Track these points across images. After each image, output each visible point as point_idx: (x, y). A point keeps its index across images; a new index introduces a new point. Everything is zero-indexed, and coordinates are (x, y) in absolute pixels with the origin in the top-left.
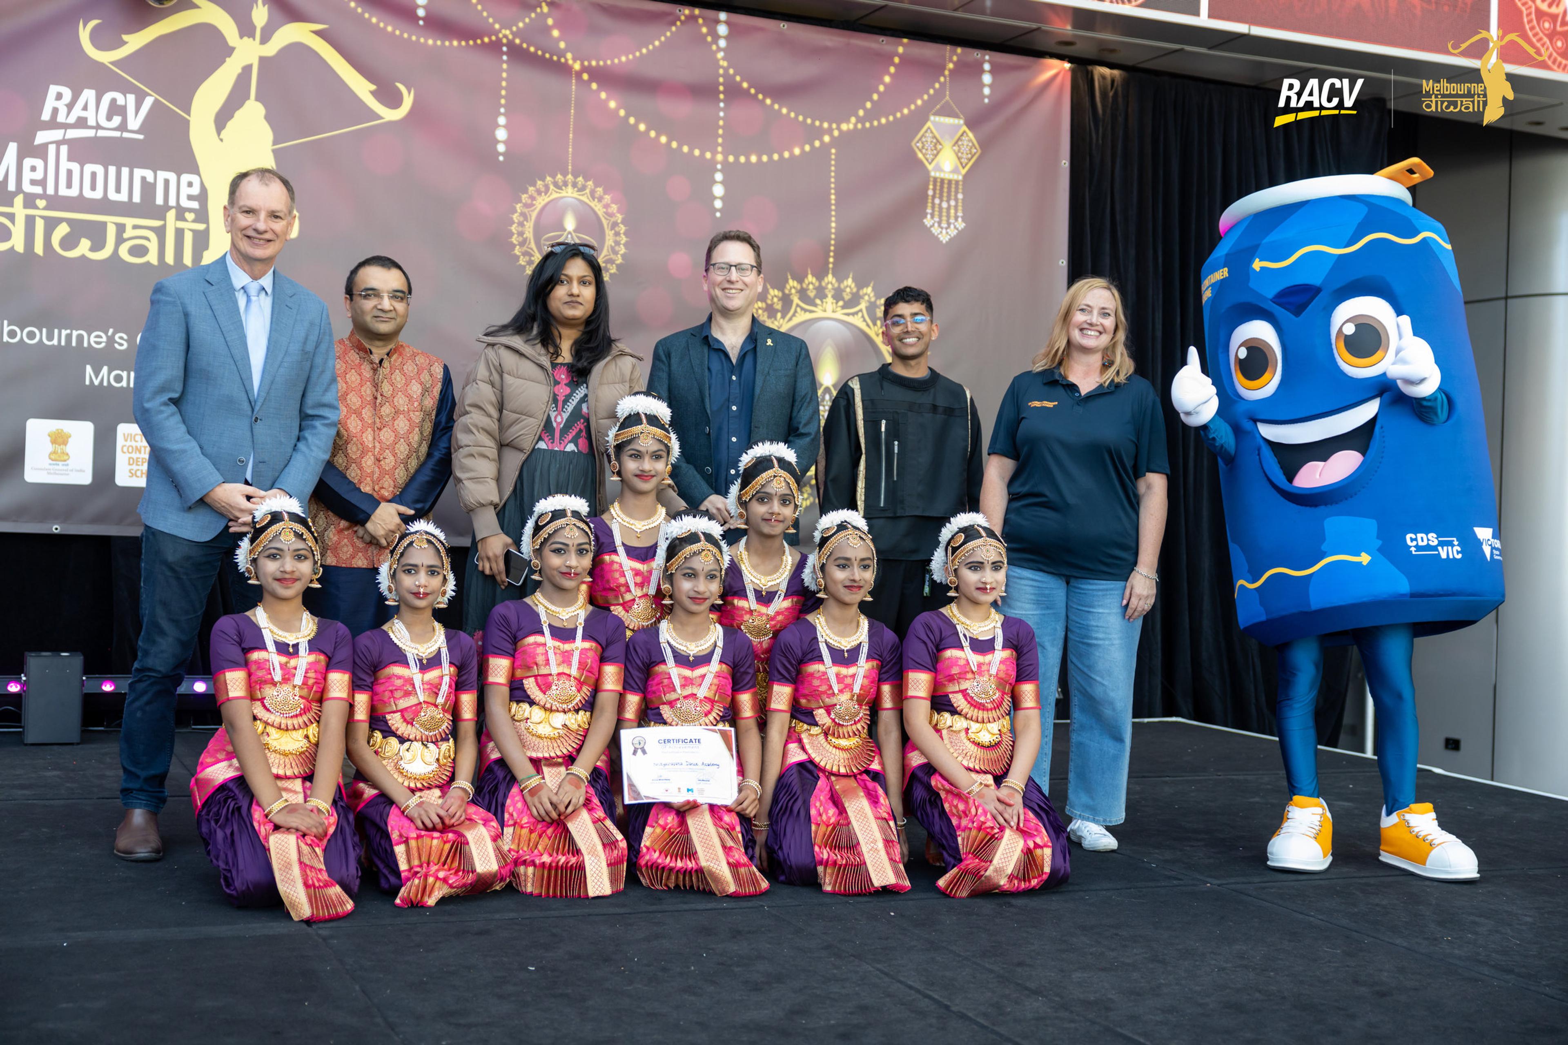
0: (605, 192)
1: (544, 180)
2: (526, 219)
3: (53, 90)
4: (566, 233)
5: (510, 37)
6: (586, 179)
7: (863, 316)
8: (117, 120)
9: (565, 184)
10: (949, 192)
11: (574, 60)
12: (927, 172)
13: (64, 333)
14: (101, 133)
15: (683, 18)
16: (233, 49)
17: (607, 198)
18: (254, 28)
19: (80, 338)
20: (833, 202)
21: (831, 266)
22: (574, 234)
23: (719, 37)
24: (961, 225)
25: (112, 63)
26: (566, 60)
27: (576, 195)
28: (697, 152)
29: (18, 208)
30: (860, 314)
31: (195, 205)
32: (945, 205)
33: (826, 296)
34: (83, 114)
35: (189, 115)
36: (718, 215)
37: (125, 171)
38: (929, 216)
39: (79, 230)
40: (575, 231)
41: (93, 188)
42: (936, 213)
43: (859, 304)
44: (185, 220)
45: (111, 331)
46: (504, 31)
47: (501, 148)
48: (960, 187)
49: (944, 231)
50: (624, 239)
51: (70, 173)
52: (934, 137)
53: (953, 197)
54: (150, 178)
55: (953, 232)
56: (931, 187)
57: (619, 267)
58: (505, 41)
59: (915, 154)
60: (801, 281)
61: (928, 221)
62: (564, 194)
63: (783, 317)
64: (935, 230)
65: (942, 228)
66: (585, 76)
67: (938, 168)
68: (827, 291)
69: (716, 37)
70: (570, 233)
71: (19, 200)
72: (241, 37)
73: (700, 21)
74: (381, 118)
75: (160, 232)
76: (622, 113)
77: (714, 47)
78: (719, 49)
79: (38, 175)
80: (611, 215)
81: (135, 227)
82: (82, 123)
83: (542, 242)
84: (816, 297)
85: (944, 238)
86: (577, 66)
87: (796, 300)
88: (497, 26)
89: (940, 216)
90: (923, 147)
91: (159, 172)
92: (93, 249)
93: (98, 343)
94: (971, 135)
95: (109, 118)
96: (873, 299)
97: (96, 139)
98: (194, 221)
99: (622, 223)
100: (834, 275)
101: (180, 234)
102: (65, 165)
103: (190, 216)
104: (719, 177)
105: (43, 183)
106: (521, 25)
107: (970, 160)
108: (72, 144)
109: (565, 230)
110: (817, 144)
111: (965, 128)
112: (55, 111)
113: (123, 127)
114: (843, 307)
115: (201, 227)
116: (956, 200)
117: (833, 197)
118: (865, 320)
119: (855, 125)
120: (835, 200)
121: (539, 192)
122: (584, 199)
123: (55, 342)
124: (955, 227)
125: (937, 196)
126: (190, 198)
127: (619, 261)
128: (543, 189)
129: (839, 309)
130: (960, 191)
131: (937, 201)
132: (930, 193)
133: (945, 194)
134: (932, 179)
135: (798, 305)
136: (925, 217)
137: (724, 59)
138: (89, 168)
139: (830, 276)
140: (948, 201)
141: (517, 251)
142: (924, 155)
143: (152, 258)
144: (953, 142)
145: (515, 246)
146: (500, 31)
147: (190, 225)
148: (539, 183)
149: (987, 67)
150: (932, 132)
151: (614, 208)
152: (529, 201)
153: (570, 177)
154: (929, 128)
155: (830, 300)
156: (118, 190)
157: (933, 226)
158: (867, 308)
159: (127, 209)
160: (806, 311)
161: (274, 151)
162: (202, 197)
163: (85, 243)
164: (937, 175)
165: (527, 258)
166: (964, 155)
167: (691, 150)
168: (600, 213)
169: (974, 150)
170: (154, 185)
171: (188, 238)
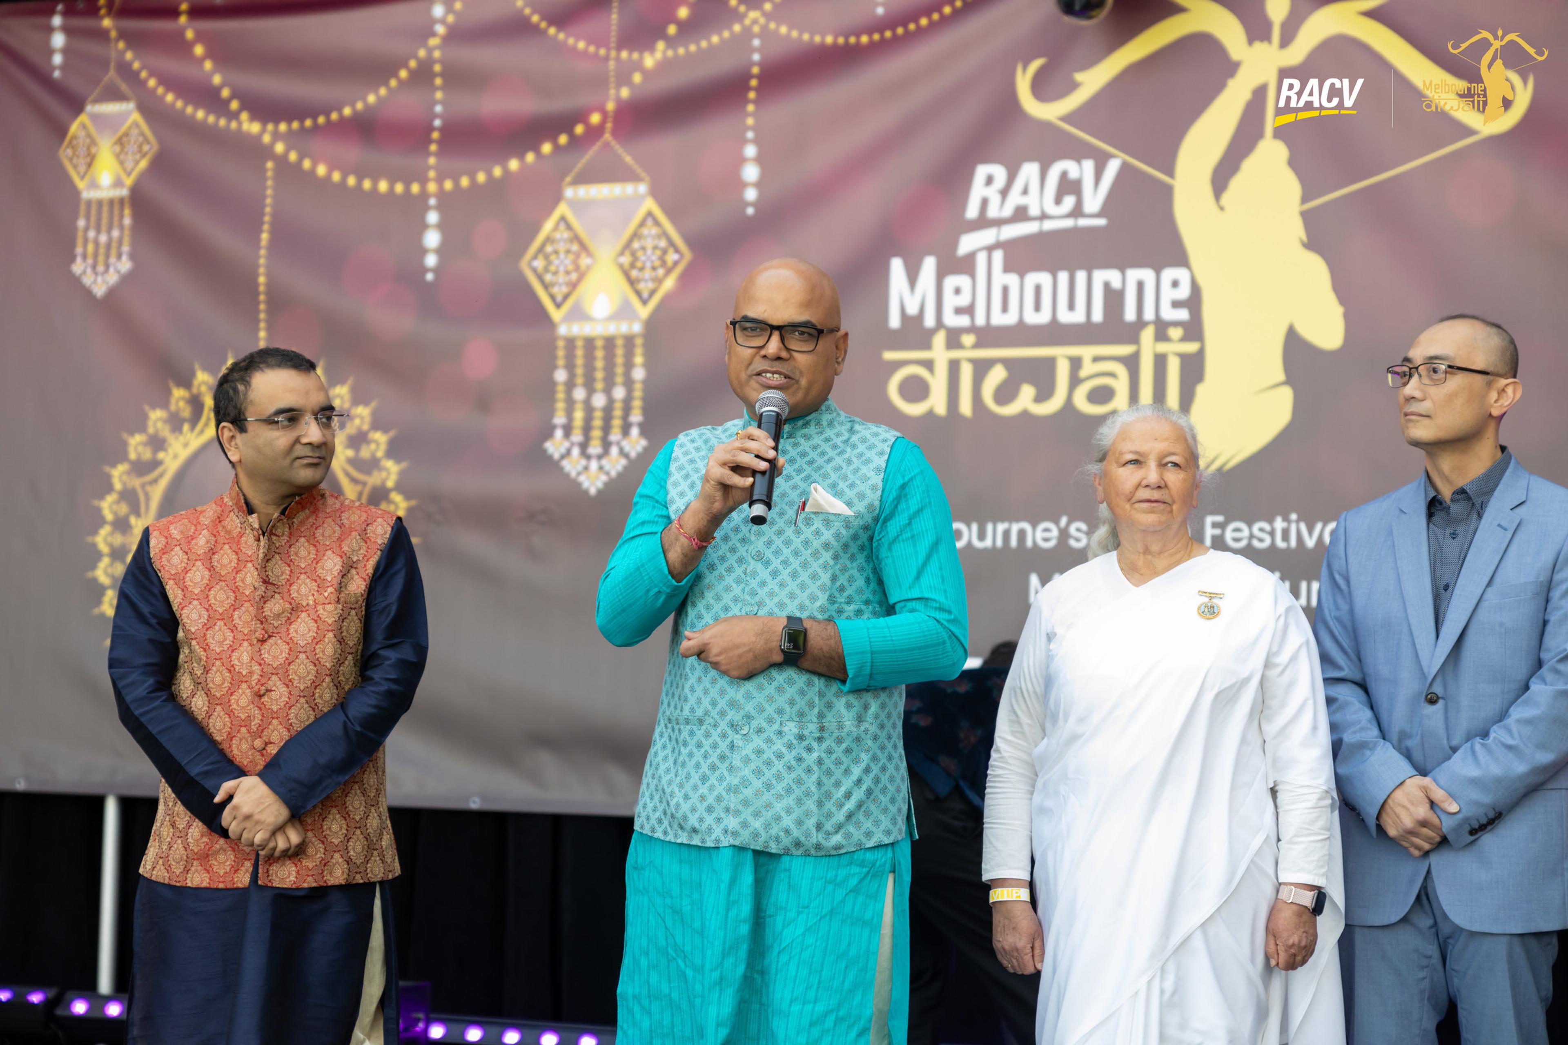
3: (982, 171)
8: (1069, 202)
13: (1001, 527)
14: (1049, 225)
18: (1269, 25)
19: (1022, 534)
31: (1183, 314)
34: (1022, 201)
37: (1081, 276)
39: (1018, 374)
41: (1037, 308)
44: (1168, 340)
45: (1064, 521)
51: (1005, 290)
54: (1116, 284)
71: (939, 339)
75: (1132, 363)
79: (964, 300)
81: (1096, 359)
82: (1021, 214)
91: (1129, 272)
92: (1038, 399)
93: (1046, 540)
95: (1058, 201)
97: (1041, 236)
98: (1182, 340)
101: (1160, 361)
102: (999, 279)
103: (1175, 333)
105: (969, 310)
108: (1006, 246)
112: (985, 202)
113: (1077, 212)
115: (1191, 347)
123: (988, 543)
126: (1176, 304)
138: (1033, 278)
143: (1121, 402)
147: (1175, 347)
156: (1071, 307)
159: (1084, 334)
162: (1194, 302)
163: (1027, 392)
170: (1122, 294)
171: (1173, 367)
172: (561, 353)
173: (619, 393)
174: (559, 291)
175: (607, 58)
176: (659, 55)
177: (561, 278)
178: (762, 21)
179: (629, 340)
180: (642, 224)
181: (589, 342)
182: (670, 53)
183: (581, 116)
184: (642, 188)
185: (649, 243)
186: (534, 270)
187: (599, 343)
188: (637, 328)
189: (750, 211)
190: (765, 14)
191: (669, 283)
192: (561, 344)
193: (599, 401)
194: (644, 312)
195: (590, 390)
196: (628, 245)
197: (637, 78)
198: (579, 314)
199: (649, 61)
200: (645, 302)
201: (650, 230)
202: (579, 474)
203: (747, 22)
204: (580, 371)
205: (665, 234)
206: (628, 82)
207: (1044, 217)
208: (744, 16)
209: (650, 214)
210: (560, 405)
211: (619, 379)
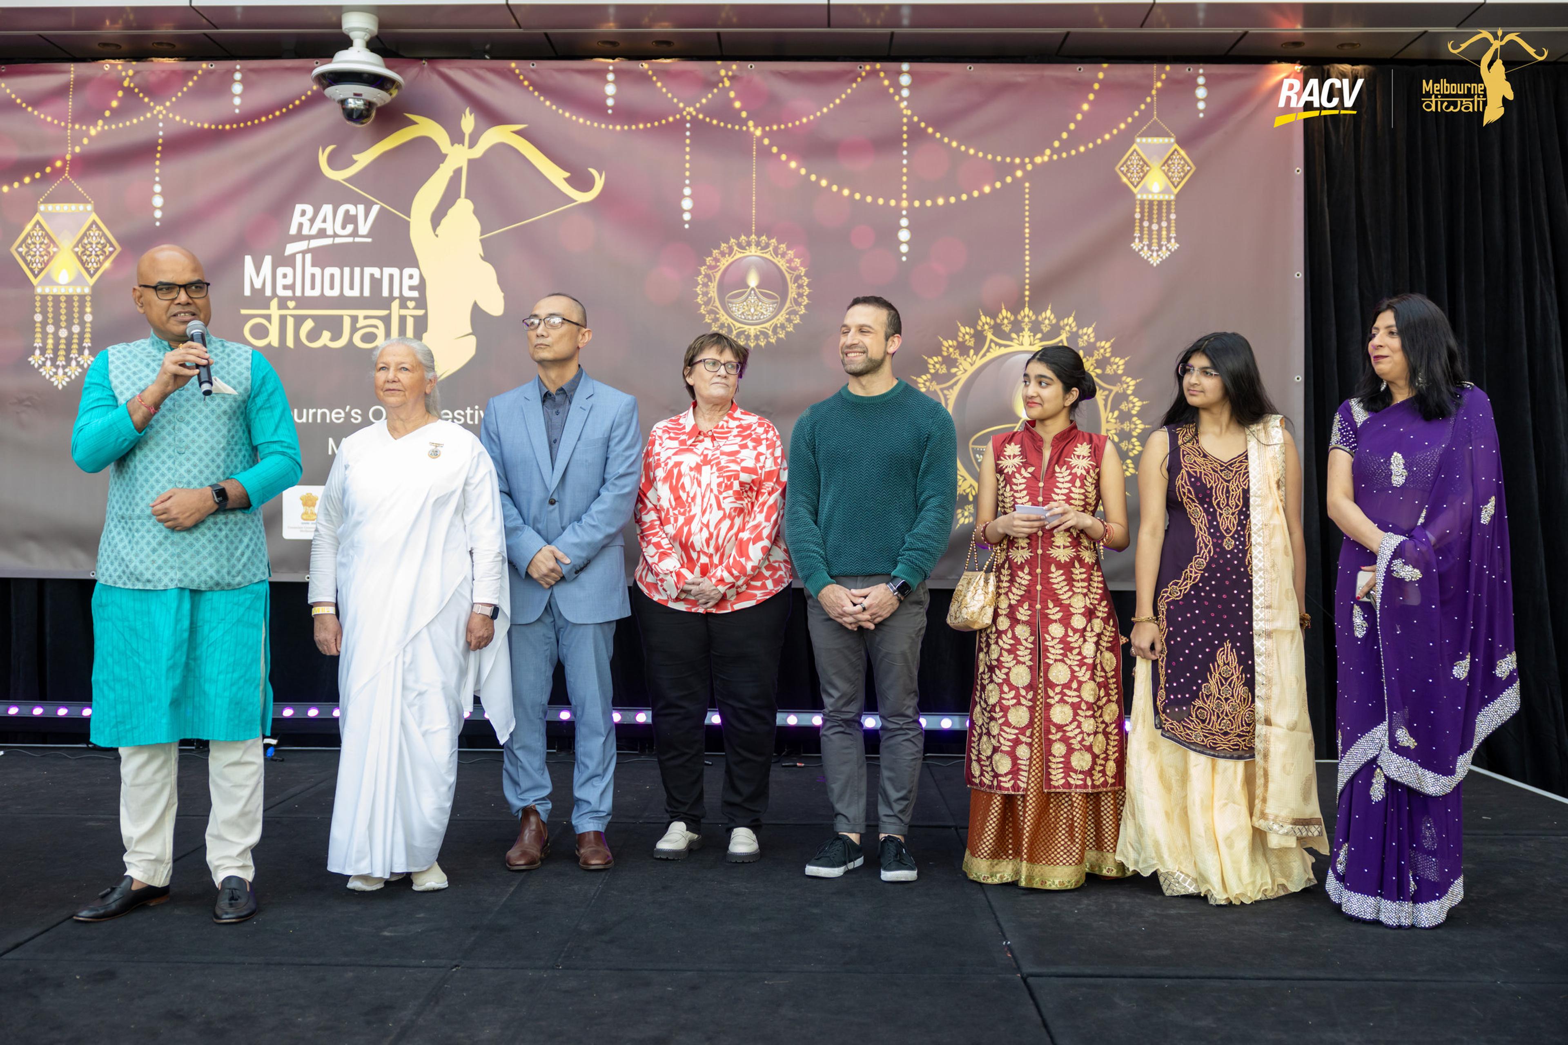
0: (788, 248)
1: (727, 243)
2: (710, 280)
3: (299, 208)
5: (694, 113)
6: (769, 237)
8: (350, 228)
9: (749, 244)
10: (1160, 213)
11: (756, 126)
12: (1133, 195)
13: (311, 411)
14: (338, 240)
15: (864, 74)
16: (445, 156)
17: (791, 253)
18: (463, 135)
19: (324, 415)
20: (1027, 235)
21: (1027, 299)
23: (902, 87)
24: (1174, 246)
25: (345, 180)
26: (748, 127)
27: (759, 253)
28: (881, 201)
29: (274, 311)
31: (415, 294)
32: (1155, 227)
33: (1022, 330)
34: (323, 226)
35: (409, 217)
36: (904, 259)
37: (357, 270)
38: (1137, 240)
39: (322, 324)
40: (758, 287)
41: (332, 287)
42: (1146, 236)
43: (1058, 335)
44: (407, 308)
45: (348, 408)
46: (687, 109)
47: (687, 217)
48: (1173, 207)
49: (1155, 254)
50: (807, 291)
51: (313, 276)
52: (1142, 159)
53: (1164, 218)
54: (377, 275)
55: (1165, 254)
56: (1138, 210)
57: (802, 317)
58: (688, 118)
59: (1119, 178)
60: (994, 316)
61: (1136, 245)
62: (747, 253)
63: (976, 353)
64: (1145, 254)
65: (1152, 251)
66: (766, 141)
67: (1145, 190)
68: (1023, 325)
69: (898, 88)
70: (753, 289)
71: (274, 303)
72: (452, 145)
73: (882, 74)
74: (575, 201)
75: (386, 320)
76: (803, 171)
77: (897, 98)
78: (902, 99)
79: (289, 281)
80: (795, 269)
81: (366, 317)
82: (322, 233)
83: (726, 300)
84: (1011, 331)
85: (1155, 261)
86: (758, 132)
87: (990, 336)
88: (681, 105)
89: (1150, 239)
90: (1128, 171)
91: (385, 269)
92: (333, 339)
93: (338, 419)
94: (1183, 153)
95: (344, 227)
96: (1075, 329)
97: (334, 245)
98: (415, 308)
99: (805, 275)
100: (1030, 309)
101: (403, 319)
102: (309, 270)
103: (411, 304)
104: (904, 222)
105: (292, 287)
106: (704, 101)
107: (1183, 178)
108: (314, 251)
109: (748, 287)
110: (1009, 179)
111: (1176, 146)
112: (301, 225)
113: (355, 233)
115: (420, 312)
116: (1169, 220)
117: (1027, 230)
119: (1051, 157)
120: (1029, 233)
121: (723, 254)
122: (768, 256)
123: (304, 420)
124: (1167, 248)
125: (1146, 218)
126: (411, 288)
127: (803, 311)
128: (727, 251)
129: (1037, 341)
130: (1173, 211)
131: (1146, 224)
132: (1138, 216)
133: (1155, 216)
134: (1138, 202)
135: (992, 341)
136: (1133, 241)
137: (907, 108)
138: (329, 271)
140: (1159, 223)
141: (703, 310)
142: (1129, 179)
144: (1163, 162)
145: (700, 305)
146: (684, 109)
147: (411, 312)
148: (723, 245)
149: (1201, 80)
150: (1138, 154)
151: (797, 262)
152: (713, 263)
153: (753, 236)
154: (1135, 150)
155: (1026, 333)
156: (352, 287)
157: (1142, 249)
159: (359, 303)
160: (1000, 345)
161: (481, 241)
162: (421, 287)
163: (326, 335)
164: (1145, 197)
165: (713, 316)
166: (1176, 174)
167: (875, 200)
168: (783, 268)
169: (1187, 168)
170: (380, 281)
171: (410, 322)
172: (38, 304)
173: (76, 329)
174: (36, 267)
175: (66, 128)
176: (99, 128)
177: (37, 258)
178: (164, 112)
179: (82, 298)
180: (89, 229)
181: (56, 298)
182: (106, 128)
183: (50, 162)
184: (89, 207)
185: (94, 241)
186: (20, 254)
187: (63, 299)
188: (87, 290)
189: (158, 224)
190: (166, 108)
191: (107, 265)
192: (38, 298)
193: (63, 333)
194: (92, 281)
195: (58, 327)
196: (81, 240)
197: (85, 141)
198: (49, 281)
199: (93, 132)
200: (92, 276)
201: (94, 232)
202: (51, 377)
203: (155, 112)
204: (50, 315)
205: (104, 234)
206: (80, 143)
207: (335, 235)
208: (154, 108)
209: (94, 222)
210: (38, 335)
211: (76, 321)
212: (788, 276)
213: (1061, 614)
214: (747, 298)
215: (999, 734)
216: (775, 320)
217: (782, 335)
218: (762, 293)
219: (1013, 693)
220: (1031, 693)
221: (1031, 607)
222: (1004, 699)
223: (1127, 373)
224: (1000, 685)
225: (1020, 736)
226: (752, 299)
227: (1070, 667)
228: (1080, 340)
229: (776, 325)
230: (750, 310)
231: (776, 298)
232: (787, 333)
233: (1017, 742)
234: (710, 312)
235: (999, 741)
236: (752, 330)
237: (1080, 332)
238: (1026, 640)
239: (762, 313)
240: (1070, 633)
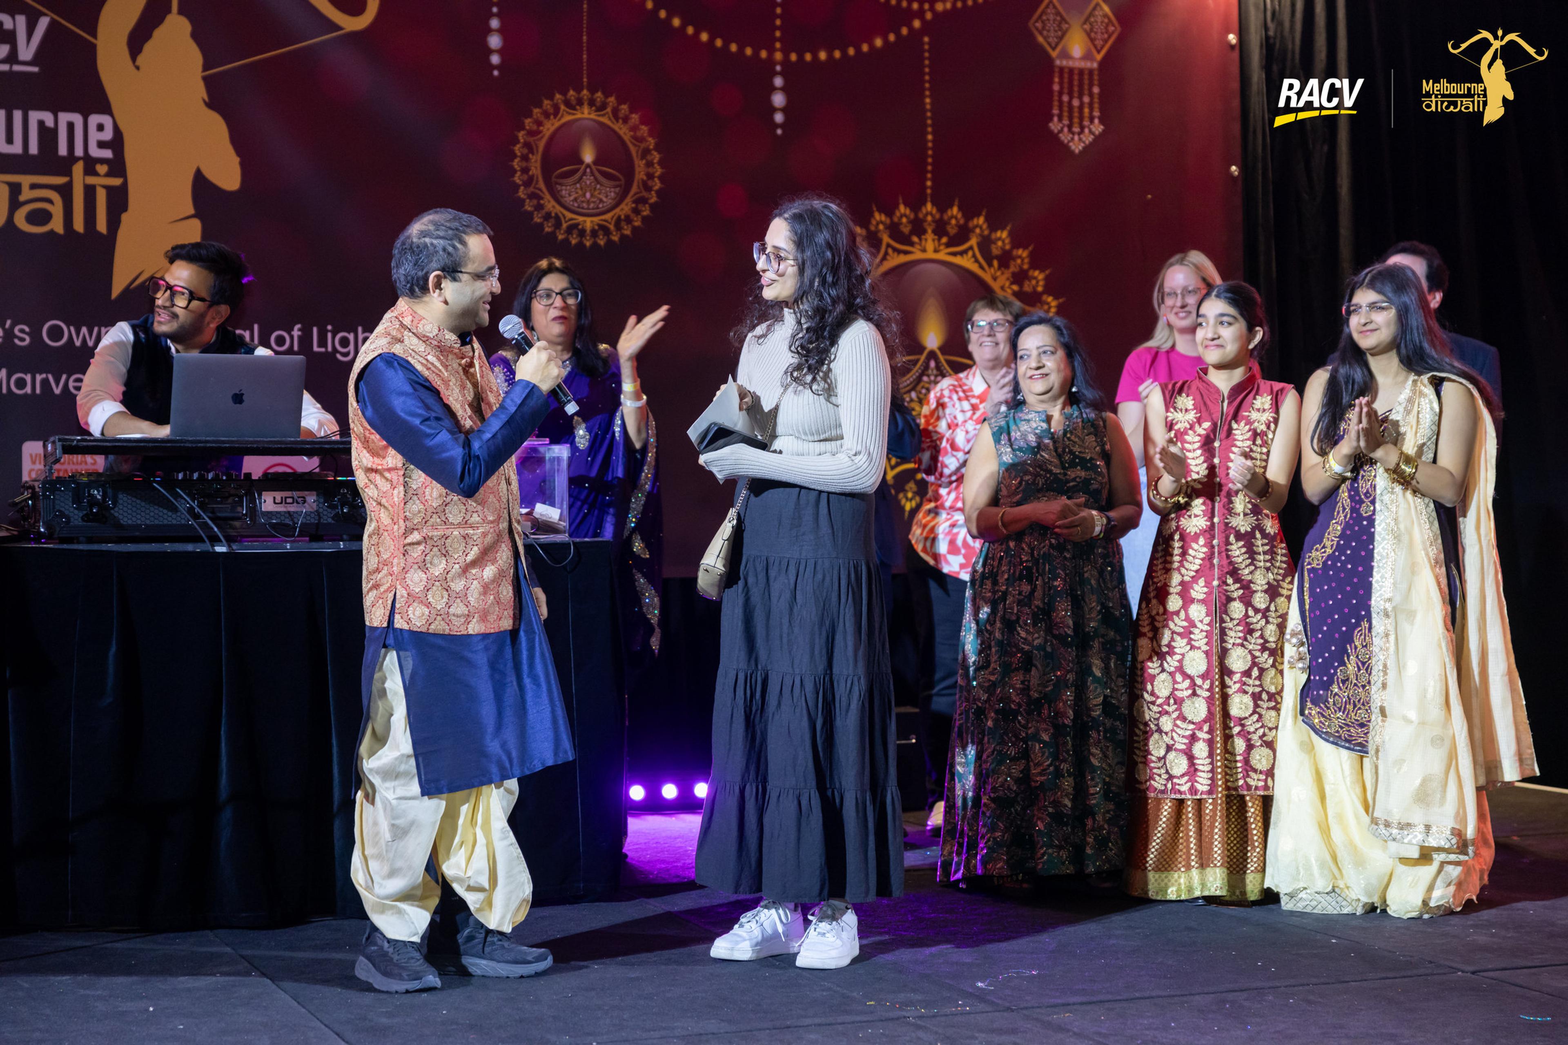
0: (632, 110)
1: (551, 98)
2: (531, 151)
4: (583, 167)
6: (607, 95)
7: (974, 256)
9: (580, 102)
10: (1081, 86)
12: (1050, 60)
17: (635, 118)
20: (928, 107)
21: (929, 191)
22: (594, 167)
24: (1098, 128)
27: (593, 116)
28: (749, 51)
30: (970, 253)
31: (108, 154)
32: (1076, 103)
33: (924, 232)
36: (779, 132)
37: (18, 115)
38: (1056, 119)
40: (595, 163)
42: (1066, 114)
43: (967, 239)
44: (95, 174)
45: (8, 322)
47: (495, 59)
48: (1096, 77)
49: (1076, 137)
50: (658, 171)
52: (1058, 13)
53: (1086, 92)
54: (50, 122)
55: (1088, 138)
56: (1056, 80)
57: (653, 207)
59: (1034, 37)
60: (890, 213)
61: (1055, 126)
62: (578, 115)
64: (1065, 137)
65: (1073, 134)
67: (1065, 55)
68: (925, 225)
70: (588, 166)
74: (338, 28)
75: (66, 191)
80: (641, 140)
81: (33, 186)
83: (554, 179)
84: (912, 232)
85: (1077, 147)
87: (886, 239)
89: (1071, 118)
90: (1044, 28)
91: (60, 114)
94: (1106, 9)
96: (986, 232)
98: (108, 175)
99: (656, 149)
100: (933, 204)
101: (90, 192)
103: (102, 169)
104: (778, 82)
107: (1106, 41)
109: (581, 162)
110: (905, 31)
114: (948, 245)
115: (117, 182)
116: (1091, 95)
118: (977, 261)
119: (954, 3)
120: (931, 104)
121: (547, 115)
122: (605, 120)
124: (1091, 132)
125: (1066, 91)
126: (101, 145)
127: (654, 199)
128: (551, 111)
129: (942, 247)
130: (1096, 82)
131: (1065, 98)
132: (1056, 87)
133: (1076, 89)
134: (1057, 69)
135: (888, 245)
136: (1051, 120)
139: (929, 206)
140: (1080, 97)
141: (522, 193)
142: (1045, 38)
143: (57, 225)
144: (1082, 19)
145: (519, 185)
147: (102, 181)
148: (546, 102)
150: (1055, 7)
151: (644, 130)
152: (535, 127)
153: (585, 92)
154: (1051, 2)
155: (930, 236)
156: (9, 141)
157: (1061, 131)
158: (979, 245)
159: (22, 164)
160: (899, 252)
161: (205, 79)
162: (117, 143)
164: (1064, 63)
165: (535, 202)
166: (1099, 36)
167: (741, 49)
168: (627, 138)
169: (1111, 29)
170: (54, 131)
171: (101, 197)
212: (633, 150)
213: (1241, 592)
214: (581, 178)
215: (1173, 730)
216: (617, 211)
217: (627, 232)
218: (601, 172)
219: (1187, 683)
220: (1208, 682)
221: (1208, 584)
222: (1177, 690)
223: (1048, 290)
224: (1172, 674)
225: (1197, 732)
226: (588, 180)
227: (1250, 652)
228: (993, 247)
229: (619, 217)
230: (584, 195)
231: (619, 180)
232: (635, 229)
233: (1193, 738)
234: (533, 196)
235: (1172, 738)
236: (588, 223)
237: (993, 236)
238: (1201, 621)
239: (601, 201)
240: (1251, 612)
